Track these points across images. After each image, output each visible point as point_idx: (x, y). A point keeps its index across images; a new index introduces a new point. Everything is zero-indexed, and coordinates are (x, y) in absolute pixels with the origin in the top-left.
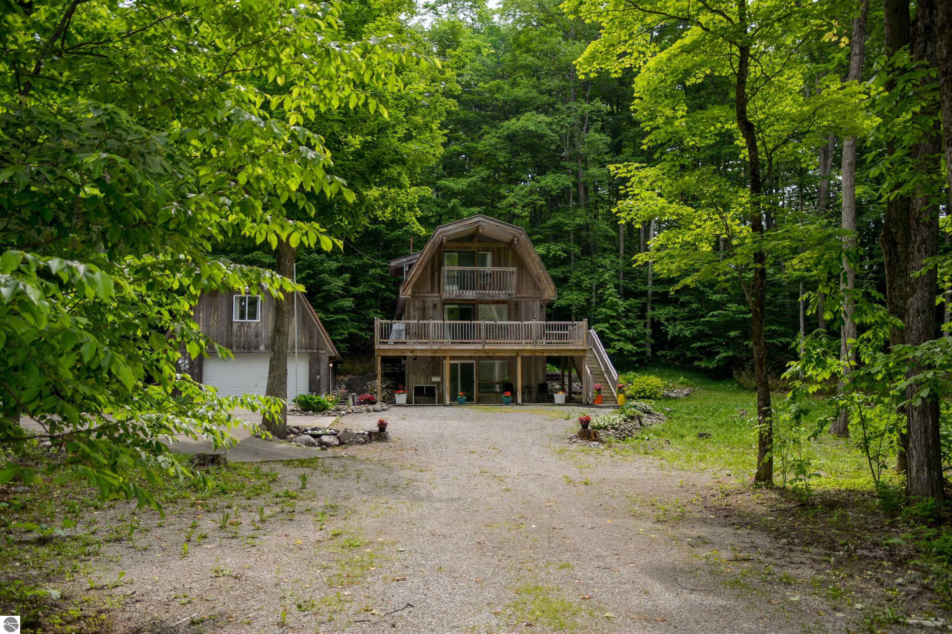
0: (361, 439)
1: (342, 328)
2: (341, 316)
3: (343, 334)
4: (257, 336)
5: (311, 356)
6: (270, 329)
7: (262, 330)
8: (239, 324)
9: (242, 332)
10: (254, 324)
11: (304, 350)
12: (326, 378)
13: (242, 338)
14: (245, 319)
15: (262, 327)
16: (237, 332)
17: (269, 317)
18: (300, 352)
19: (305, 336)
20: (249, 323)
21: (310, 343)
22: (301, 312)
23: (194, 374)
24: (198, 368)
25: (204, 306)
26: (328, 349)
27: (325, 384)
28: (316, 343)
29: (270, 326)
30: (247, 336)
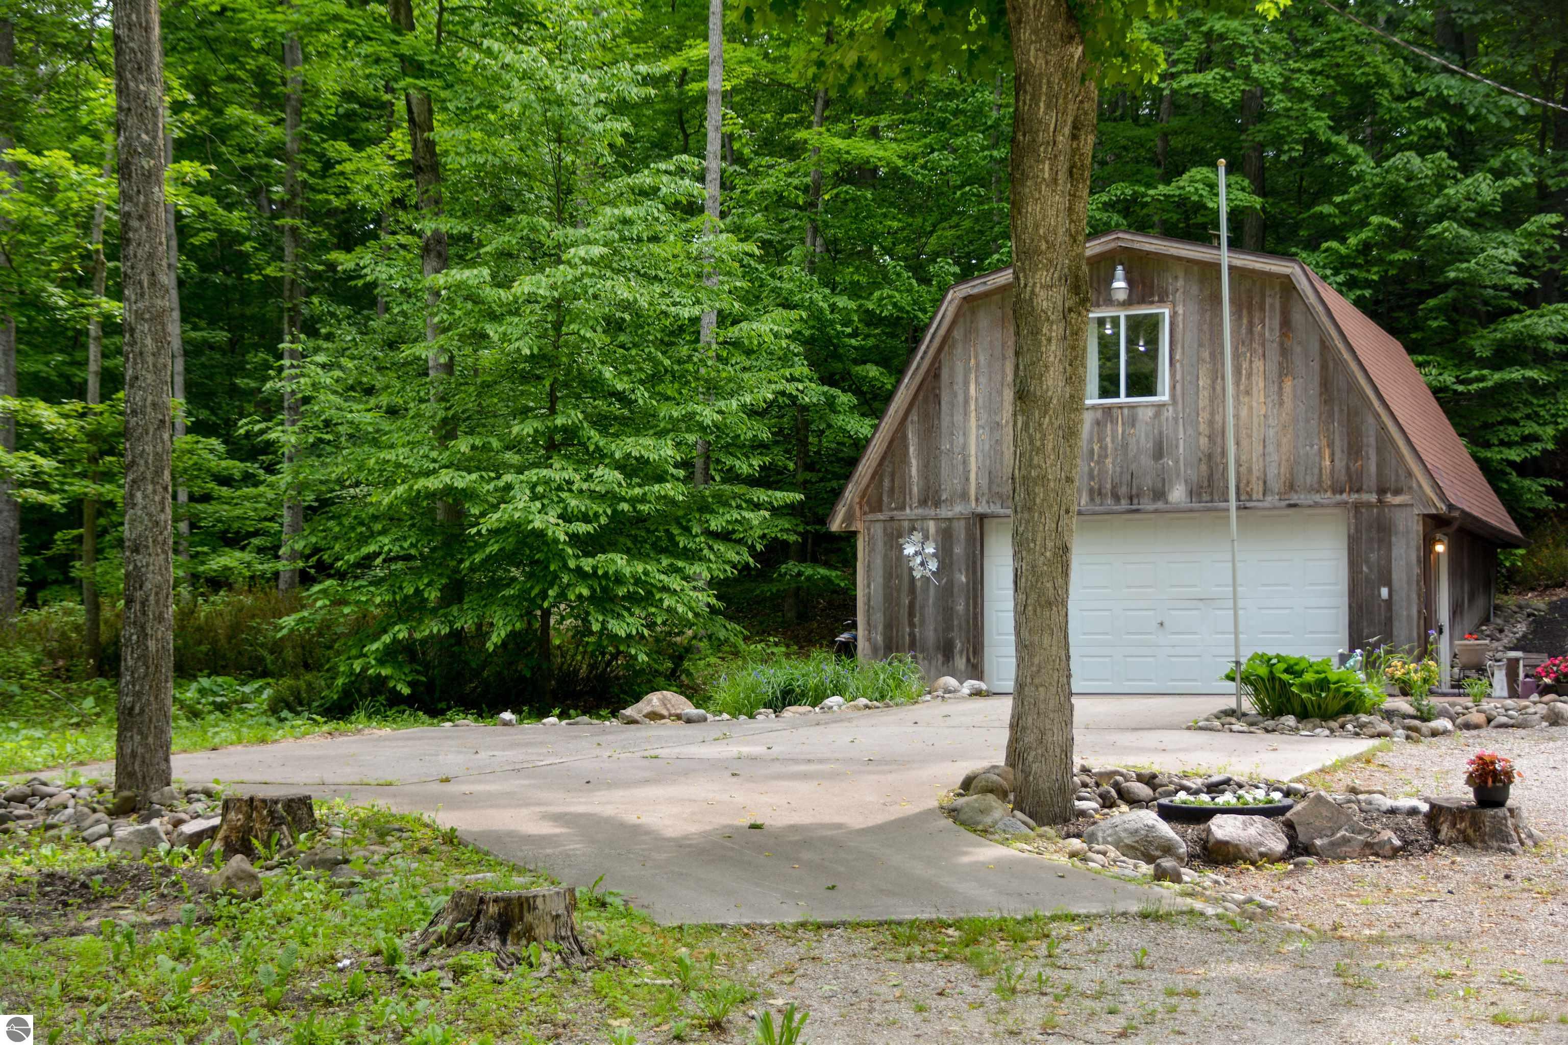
0: (1387, 834)
1: (1533, 417)
2: (1515, 374)
3: (1535, 438)
4: (1159, 453)
5: (1356, 517)
6: (1203, 428)
7: (1176, 431)
8: (1099, 414)
9: (1108, 440)
10: (1150, 413)
11: (1329, 494)
12: (1414, 596)
13: (1109, 461)
14: (1118, 396)
15: (1176, 420)
16: (1091, 441)
17: (1201, 383)
18: (1316, 505)
19: (1331, 445)
20: (1132, 407)
21: (1353, 469)
22: (1317, 358)
23: (956, 590)
24: (967, 570)
25: (982, 358)
26: (1420, 486)
27: (1409, 617)
28: (1373, 468)
29: (1204, 416)
30: (1126, 454)
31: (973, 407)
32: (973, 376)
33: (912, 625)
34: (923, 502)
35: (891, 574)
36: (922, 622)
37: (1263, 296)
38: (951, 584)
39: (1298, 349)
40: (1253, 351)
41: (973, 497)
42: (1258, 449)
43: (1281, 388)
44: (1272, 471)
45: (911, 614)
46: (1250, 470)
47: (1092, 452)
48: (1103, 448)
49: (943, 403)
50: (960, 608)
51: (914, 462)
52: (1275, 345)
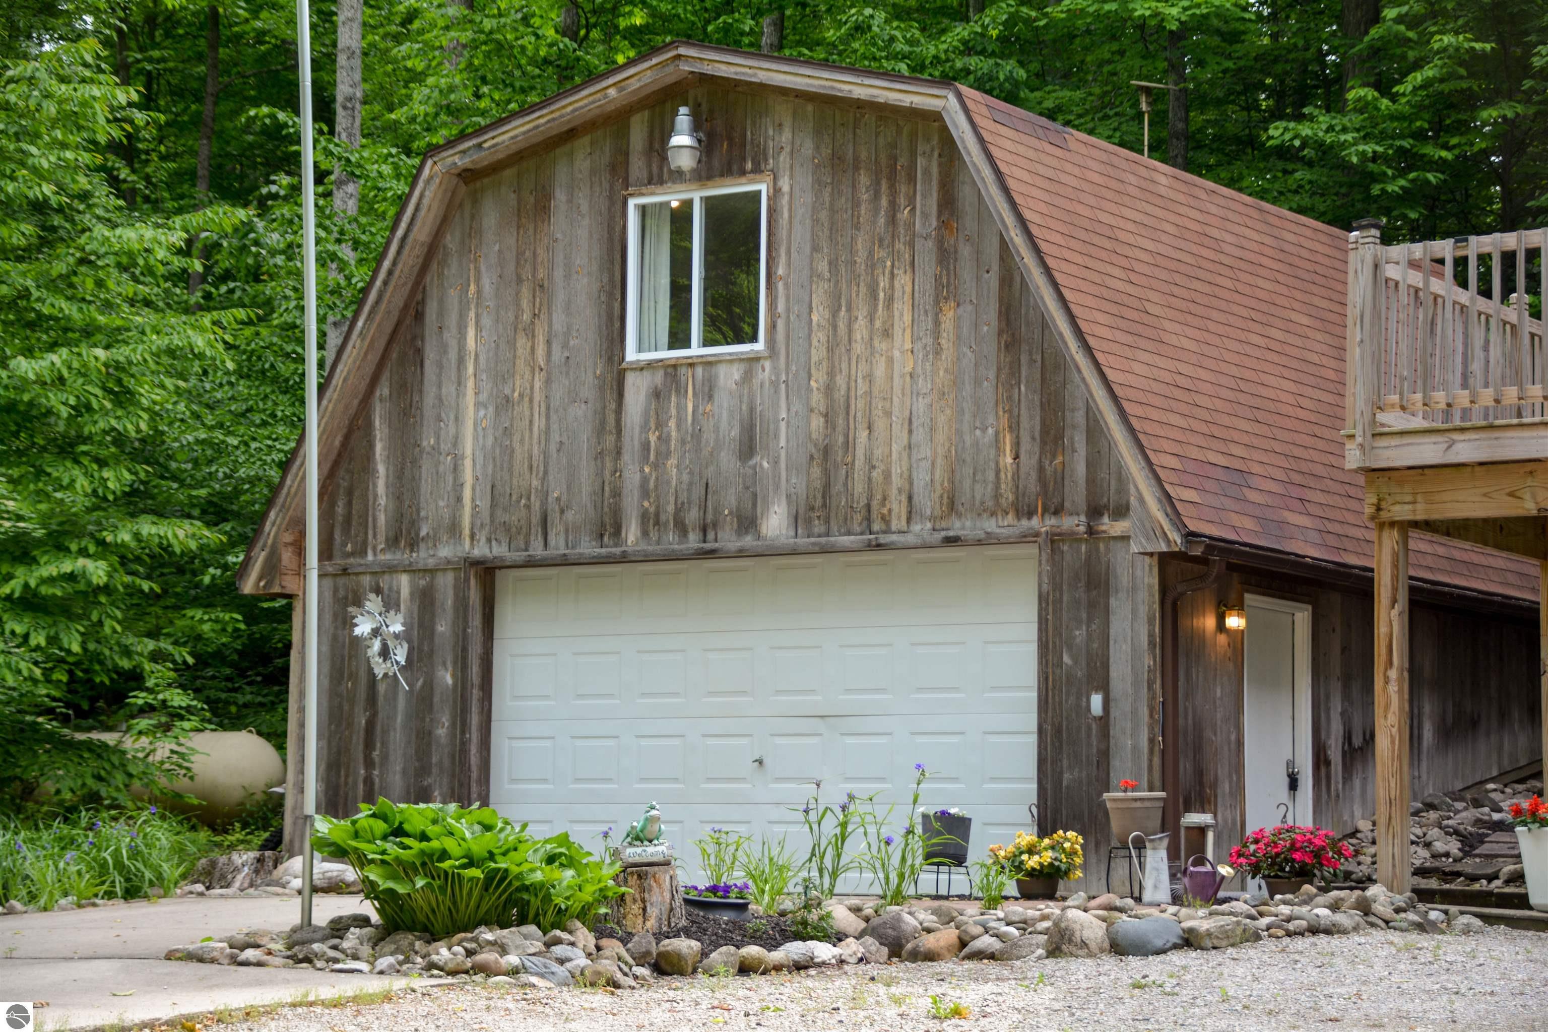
4: (748, 446)
5: (1052, 561)
6: (817, 399)
7: (776, 405)
8: (659, 378)
9: (672, 424)
10: (736, 373)
11: (1010, 518)
12: (1144, 712)
13: (672, 462)
14: (688, 346)
15: (775, 384)
16: (645, 428)
17: (815, 318)
18: (987, 541)
19: (1014, 427)
20: (709, 363)
21: (1049, 470)
22: (995, 267)
23: (436, 699)
24: (455, 663)
25: (486, 282)
26: (1142, 501)
27: (1135, 748)
28: (1081, 469)
29: (818, 380)
30: (698, 449)
31: (470, 370)
32: (472, 314)
33: (369, 764)
34: (393, 542)
35: (341, 672)
36: (385, 757)
37: (913, 154)
38: (429, 685)
39: (965, 251)
40: (895, 255)
41: (467, 532)
42: (901, 437)
43: (937, 323)
44: (921, 478)
45: (369, 745)
46: (887, 475)
47: (646, 446)
48: (664, 439)
49: (427, 363)
50: (442, 732)
51: (381, 469)
52: (930, 244)
